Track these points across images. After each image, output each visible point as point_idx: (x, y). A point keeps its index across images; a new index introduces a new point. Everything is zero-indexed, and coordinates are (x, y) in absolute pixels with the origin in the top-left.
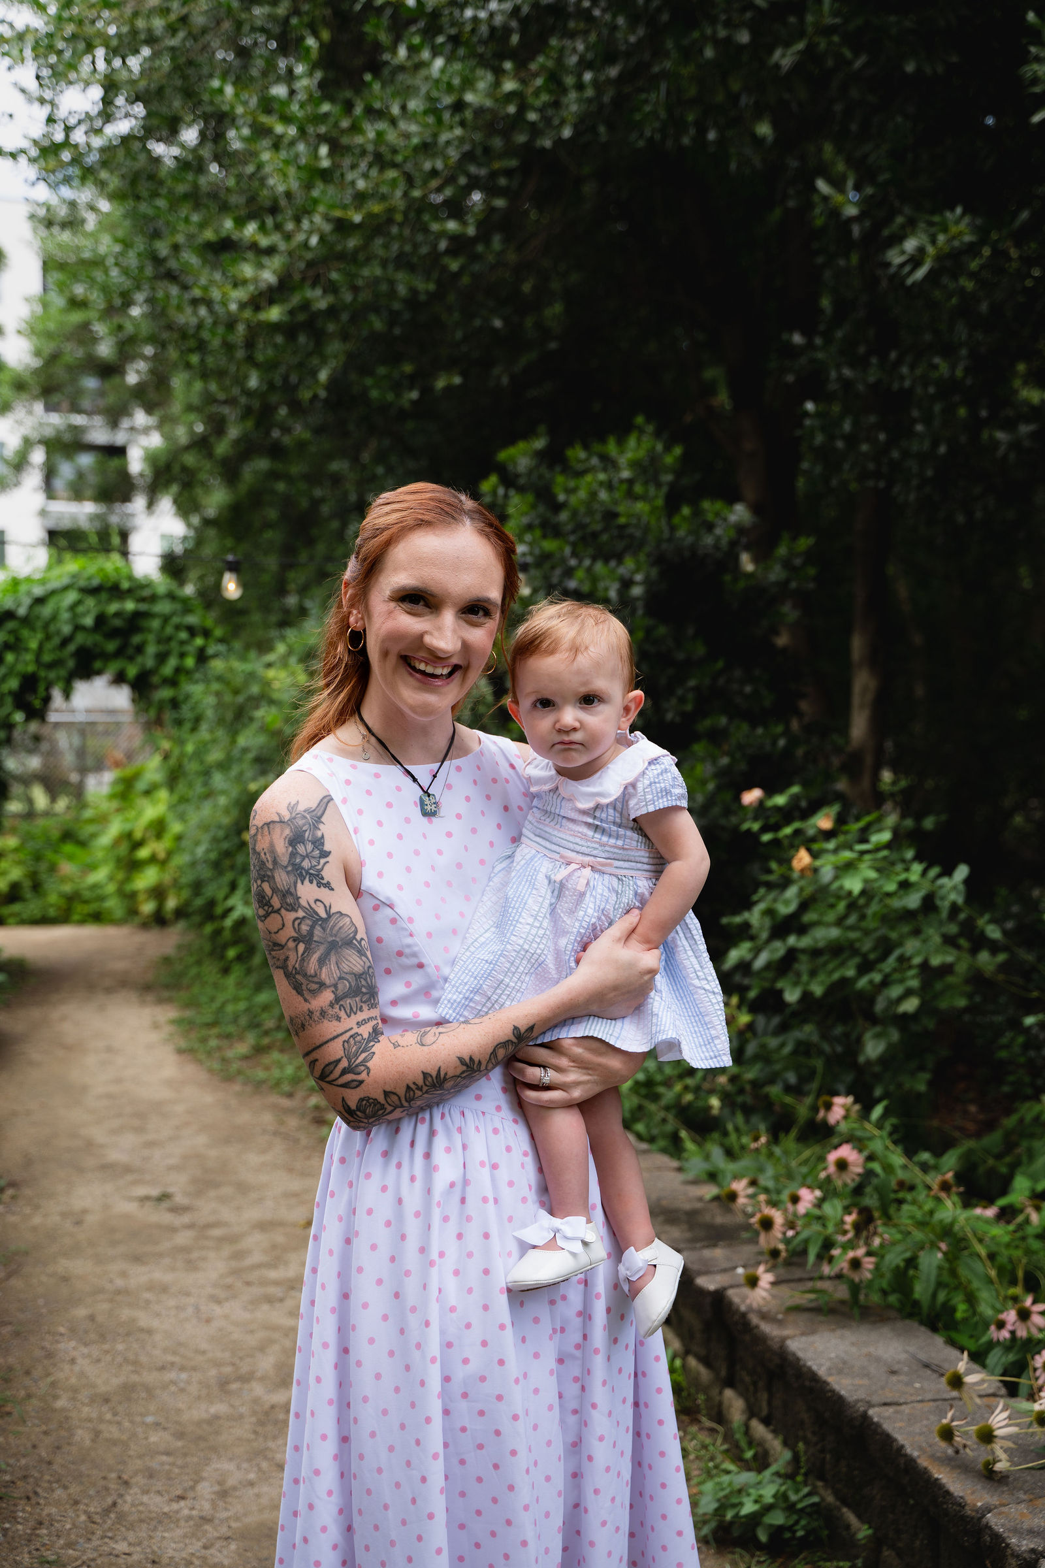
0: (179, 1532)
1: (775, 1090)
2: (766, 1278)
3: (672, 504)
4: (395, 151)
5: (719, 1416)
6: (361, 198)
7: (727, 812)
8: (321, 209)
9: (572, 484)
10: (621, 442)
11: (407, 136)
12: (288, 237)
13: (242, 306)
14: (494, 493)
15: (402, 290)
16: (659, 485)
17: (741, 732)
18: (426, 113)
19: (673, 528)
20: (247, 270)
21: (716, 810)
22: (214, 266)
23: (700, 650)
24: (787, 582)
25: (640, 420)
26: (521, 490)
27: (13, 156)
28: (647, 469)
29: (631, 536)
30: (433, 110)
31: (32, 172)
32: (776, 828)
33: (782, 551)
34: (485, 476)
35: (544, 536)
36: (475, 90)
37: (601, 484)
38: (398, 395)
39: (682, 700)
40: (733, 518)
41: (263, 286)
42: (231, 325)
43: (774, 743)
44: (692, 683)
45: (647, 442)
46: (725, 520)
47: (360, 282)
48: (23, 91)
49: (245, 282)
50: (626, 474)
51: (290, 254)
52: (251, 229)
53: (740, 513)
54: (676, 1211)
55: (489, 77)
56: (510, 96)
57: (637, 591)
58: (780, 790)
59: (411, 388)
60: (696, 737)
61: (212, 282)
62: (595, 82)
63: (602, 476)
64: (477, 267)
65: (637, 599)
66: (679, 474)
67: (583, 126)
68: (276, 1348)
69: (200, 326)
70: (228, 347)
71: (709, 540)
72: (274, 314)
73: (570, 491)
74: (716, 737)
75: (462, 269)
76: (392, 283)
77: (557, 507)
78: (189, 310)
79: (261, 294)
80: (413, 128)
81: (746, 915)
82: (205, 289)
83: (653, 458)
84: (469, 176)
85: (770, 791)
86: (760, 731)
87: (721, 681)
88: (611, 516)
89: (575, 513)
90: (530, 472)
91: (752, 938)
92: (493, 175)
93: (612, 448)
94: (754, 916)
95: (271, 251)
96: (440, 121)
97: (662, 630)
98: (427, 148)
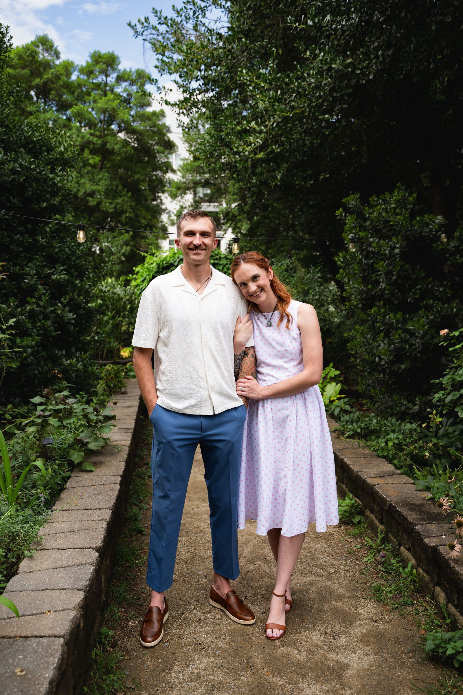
0: (207, 629)
1: (452, 450)
2: (458, 547)
3: (412, 216)
4: (305, 90)
5: (434, 597)
6: (293, 108)
7: (433, 337)
8: (278, 113)
9: (371, 211)
10: (391, 193)
11: (310, 84)
12: (266, 126)
13: (250, 153)
14: (341, 215)
15: (307, 143)
16: (406, 209)
17: (438, 306)
18: (317, 74)
19: (412, 226)
20: (252, 139)
21: (428, 337)
22: (241, 139)
23: (422, 274)
24: (459, 246)
25: (399, 184)
26: (351, 213)
27: (172, 105)
28: (402, 204)
29: (395, 230)
30: (320, 72)
31: (178, 110)
32: (454, 345)
33: (457, 234)
34: (338, 209)
35: (360, 231)
36: (336, 63)
37: (383, 209)
38: (306, 183)
39: (414, 293)
40: (437, 221)
41: (257, 144)
42: (247, 161)
43: (452, 310)
44: (418, 287)
45: (402, 193)
46: (434, 222)
47: (292, 141)
48: (177, 83)
49: (251, 144)
50: (393, 206)
51: (266, 133)
52: (253, 124)
53: (439, 219)
54: (414, 504)
55: (341, 58)
56: (349, 65)
57: (397, 251)
58: (456, 330)
59: (310, 181)
60: (421, 309)
61: (240, 145)
62: (383, 55)
63: (383, 206)
64: (336, 132)
65: (397, 254)
66: (414, 205)
67: (377, 73)
68: (251, 543)
69: (235, 162)
70: (245, 168)
71: (427, 230)
72: (261, 155)
73: (370, 214)
74: (428, 308)
75: (330, 132)
76: (304, 140)
77: (365, 220)
78: (232, 156)
79: (257, 148)
80: (312, 80)
81: (441, 379)
82: (237, 148)
83: (404, 199)
84: (333, 97)
85: (451, 330)
86: (446, 305)
87: (430, 286)
88: (387, 222)
89: (372, 221)
90: (355, 207)
91: (444, 389)
92: (342, 96)
93: (387, 195)
94: (444, 381)
95: (260, 132)
96: (322, 76)
97: (407, 266)
98: (318, 87)
